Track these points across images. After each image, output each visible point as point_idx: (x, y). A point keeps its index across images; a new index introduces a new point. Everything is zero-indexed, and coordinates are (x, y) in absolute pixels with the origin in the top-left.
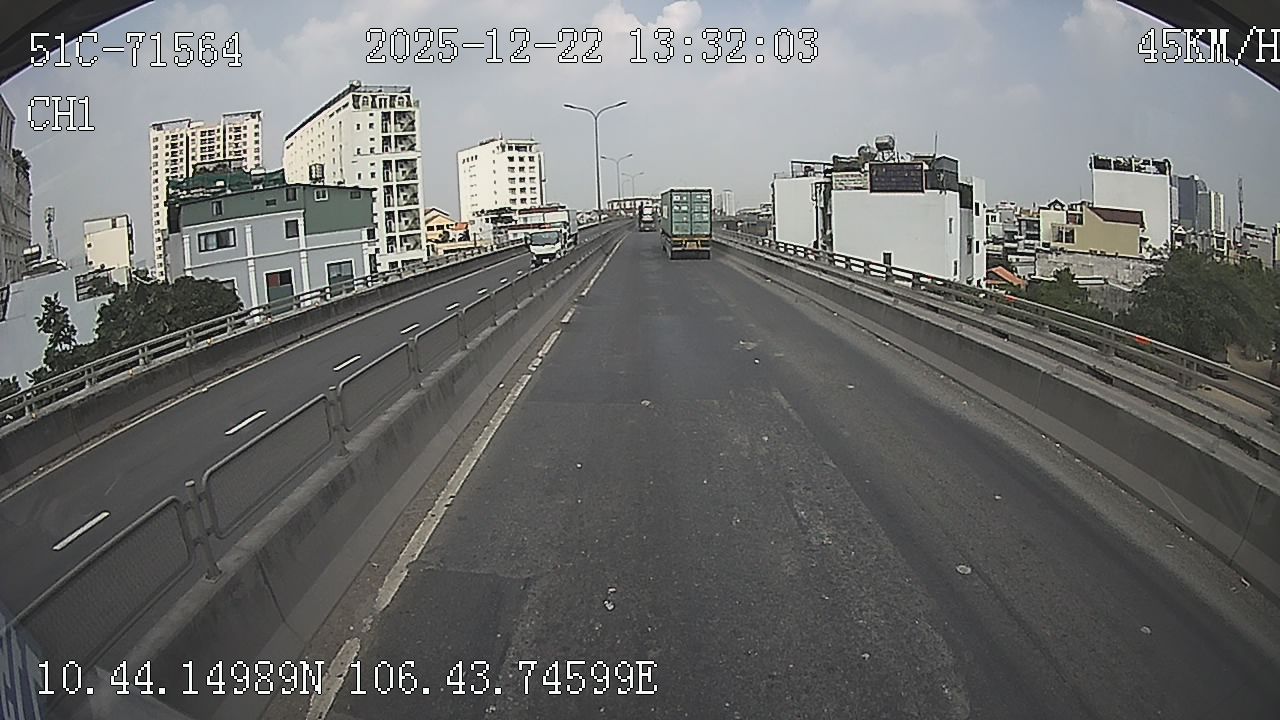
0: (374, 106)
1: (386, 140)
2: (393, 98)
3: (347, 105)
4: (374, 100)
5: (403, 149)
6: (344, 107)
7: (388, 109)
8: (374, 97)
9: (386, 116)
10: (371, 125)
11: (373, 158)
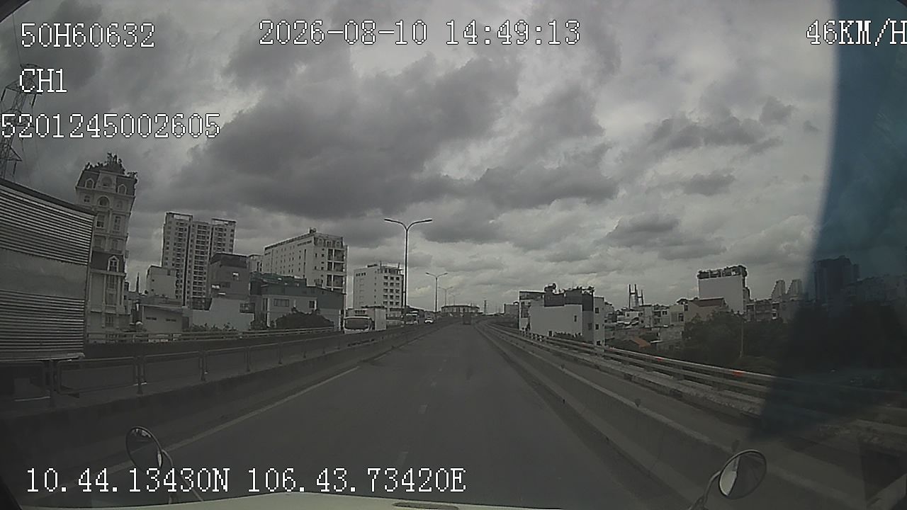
0: (324, 246)
1: (330, 264)
2: (334, 242)
3: (311, 242)
4: (325, 242)
5: (337, 270)
6: (309, 242)
7: (331, 248)
8: (325, 240)
9: (330, 251)
10: (323, 255)
11: (322, 273)
